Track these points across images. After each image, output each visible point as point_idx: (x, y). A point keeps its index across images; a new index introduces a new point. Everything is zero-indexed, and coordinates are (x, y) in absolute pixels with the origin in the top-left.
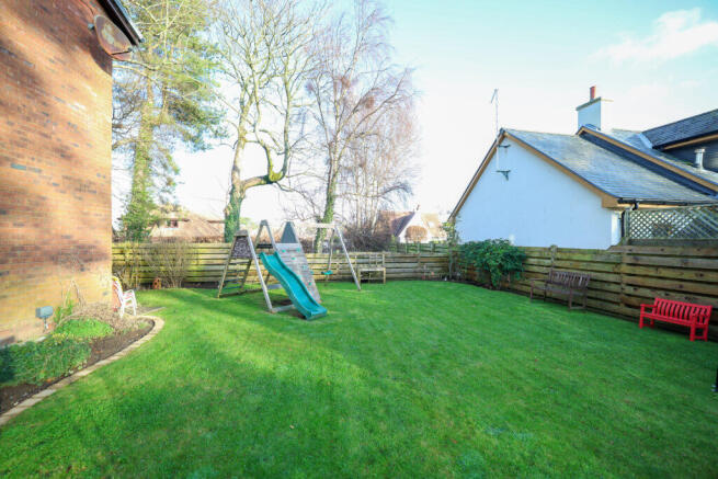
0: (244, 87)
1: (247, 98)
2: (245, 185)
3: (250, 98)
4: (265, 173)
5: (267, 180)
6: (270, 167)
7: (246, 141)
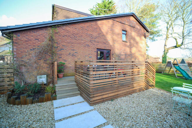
0: (168, 23)
1: (169, 26)
2: (168, 49)
3: (170, 26)
4: (175, 45)
5: (176, 47)
6: (177, 43)
7: (168, 37)
